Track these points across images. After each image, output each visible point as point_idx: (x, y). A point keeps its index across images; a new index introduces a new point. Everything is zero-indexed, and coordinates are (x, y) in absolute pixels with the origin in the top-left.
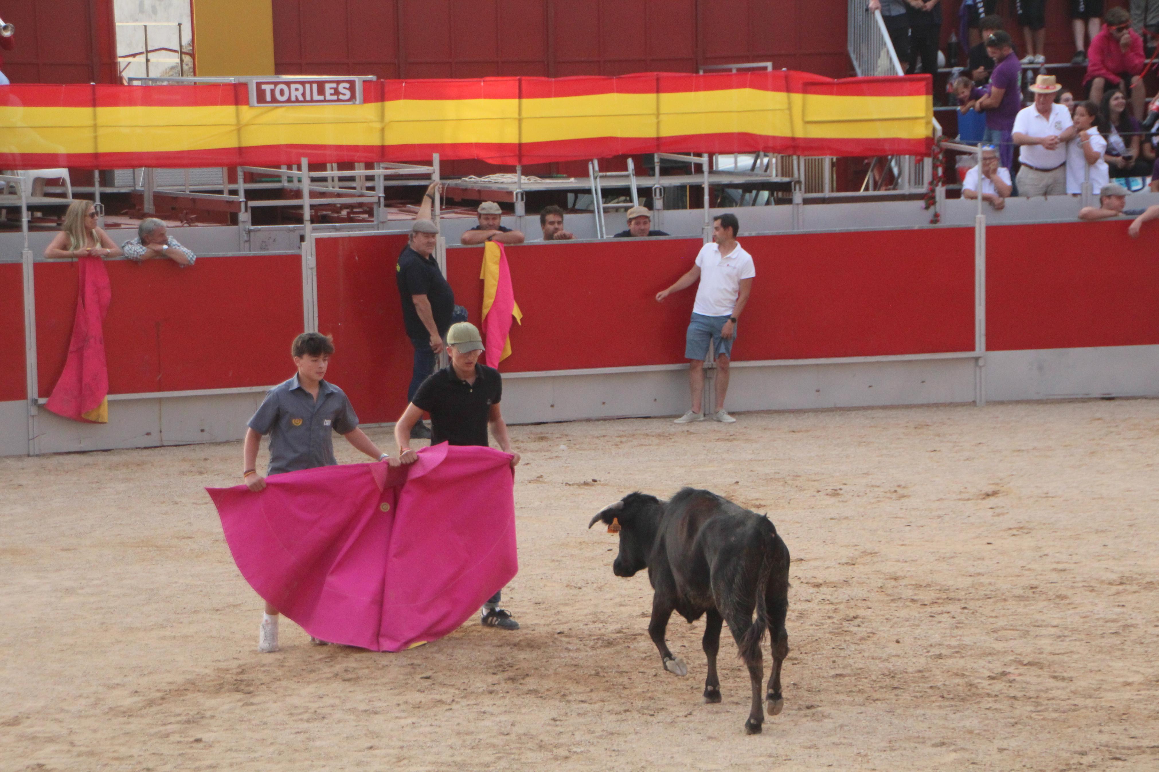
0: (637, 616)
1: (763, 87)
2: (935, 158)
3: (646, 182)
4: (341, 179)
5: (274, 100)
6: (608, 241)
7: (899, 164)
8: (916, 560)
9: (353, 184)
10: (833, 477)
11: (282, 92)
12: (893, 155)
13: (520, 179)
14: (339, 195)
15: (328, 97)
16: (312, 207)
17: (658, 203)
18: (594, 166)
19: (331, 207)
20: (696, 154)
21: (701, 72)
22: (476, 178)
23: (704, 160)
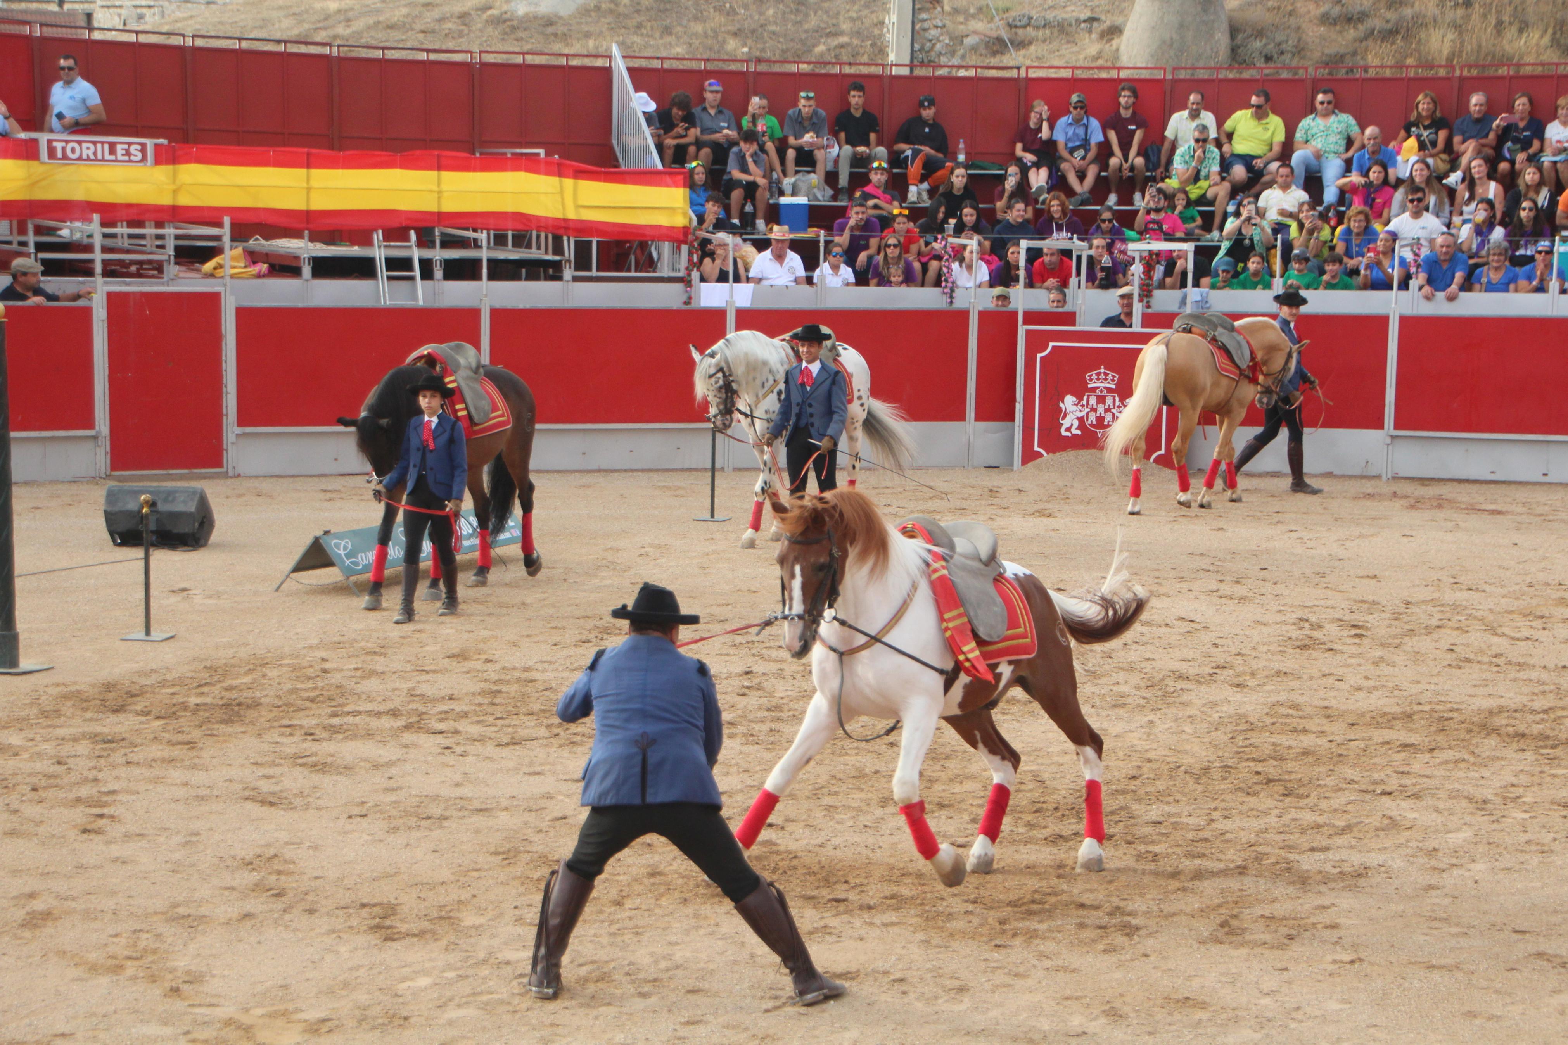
1: (536, 171)
2: (691, 245)
3: (428, 254)
4: (130, 236)
5: (65, 157)
6: (391, 306)
7: (658, 250)
9: (143, 242)
11: (73, 150)
12: (653, 241)
13: (307, 245)
14: (128, 252)
15: (120, 157)
16: (103, 261)
17: (438, 273)
18: (378, 236)
19: (121, 262)
20: (475, 230)
21: (478, 155)
22: (263, 242)
23: (483, 236)
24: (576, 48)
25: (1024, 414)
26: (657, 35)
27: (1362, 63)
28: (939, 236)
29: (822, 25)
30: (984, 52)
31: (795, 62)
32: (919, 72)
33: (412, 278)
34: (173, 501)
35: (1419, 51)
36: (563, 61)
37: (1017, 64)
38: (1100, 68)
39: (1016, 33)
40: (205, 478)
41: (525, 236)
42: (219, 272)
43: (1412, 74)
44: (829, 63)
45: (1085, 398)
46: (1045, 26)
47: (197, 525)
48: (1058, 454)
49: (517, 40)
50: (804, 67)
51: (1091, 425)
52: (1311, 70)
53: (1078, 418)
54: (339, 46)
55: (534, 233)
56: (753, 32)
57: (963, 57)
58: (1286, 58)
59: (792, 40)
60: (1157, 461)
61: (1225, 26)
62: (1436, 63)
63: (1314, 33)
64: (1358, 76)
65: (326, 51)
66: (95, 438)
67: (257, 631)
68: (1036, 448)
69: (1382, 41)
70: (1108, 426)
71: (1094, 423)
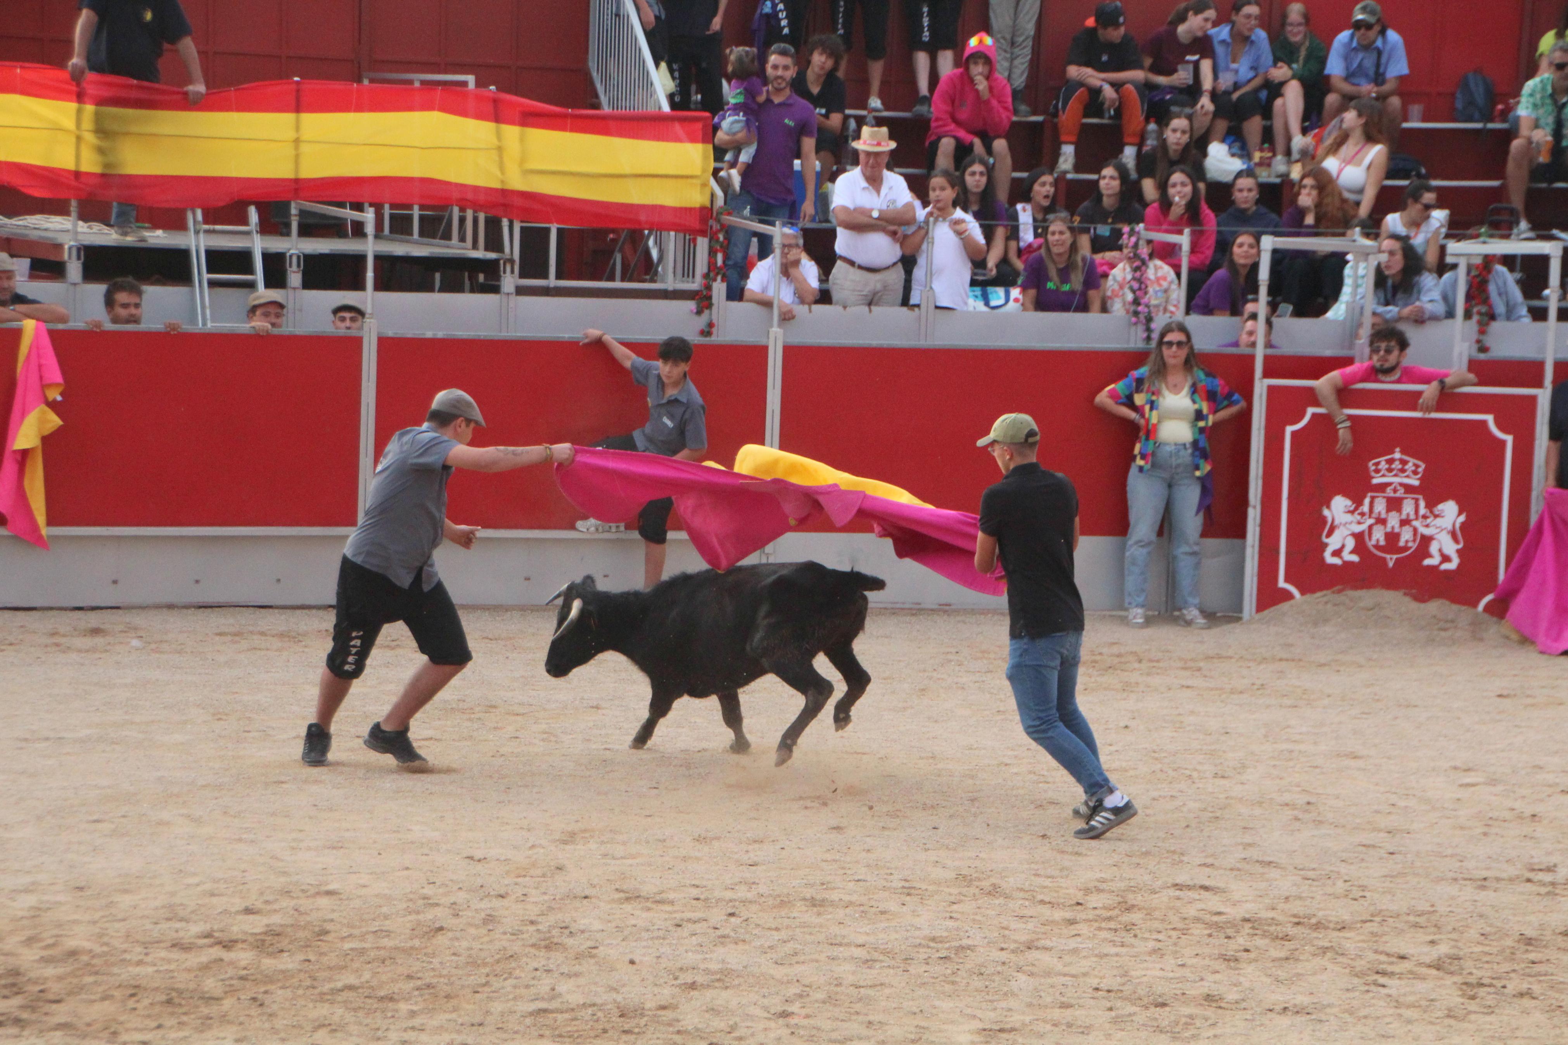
0: (238, 912)
1: (463, 113)
2: (713, 238)
3: (277, 244)
6: (214, 331)
7: (660, 243)
8: (664, 841)
10: (545, 710)
12: (651, 230)
13: (75, 226)
17: (295, 278)
18: (192, 214)
20: (358, 207)
21: (366, 82)
25: (1262, 525)
28: (1126, 230)
33: (251, 285)
41: (440, 219)
45: (1367, 501)
48: (1319, 594)
51: (1377, 547)
53: (1354, 535)
55: (456, 212)
60: (1488, 609)
68: (1282, 583)
70: (1406, 548)
71: (1382, 542)
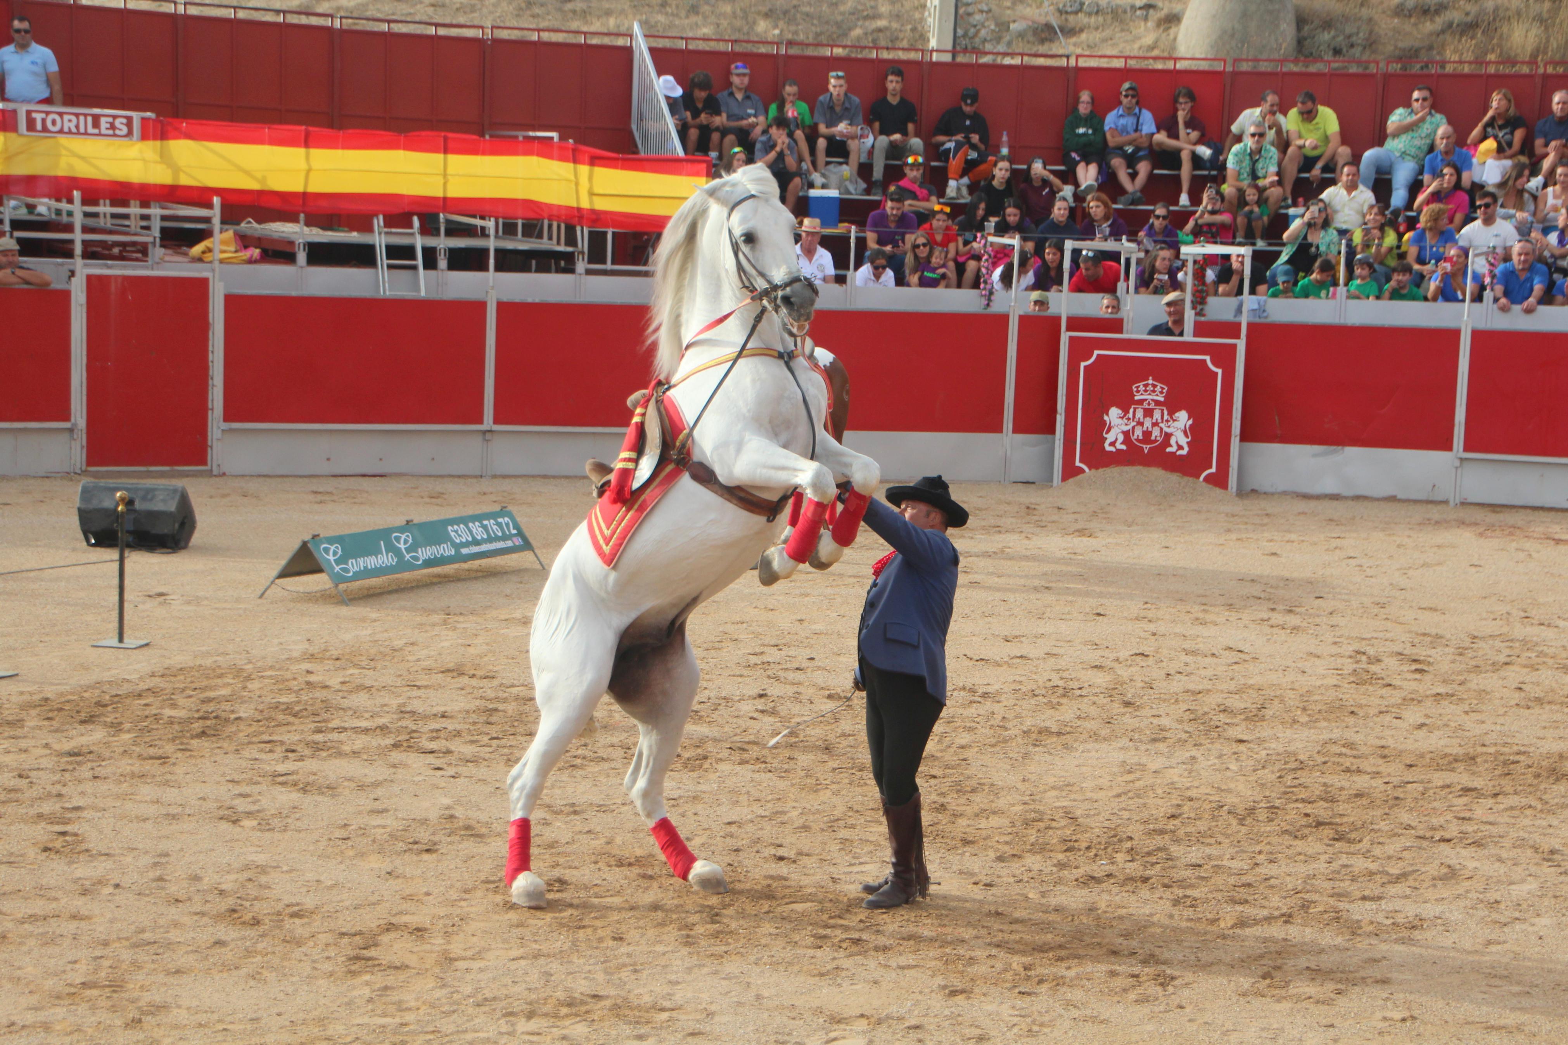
1: (550, 157)
3: (431, 242)
4: (114, 216)
5: (45, 129)
6: (391, 297)
9: (127, 223)
11: (54, 122)
13: (303, 229)
14: (111, 232)
15: (104, 131)
16: (84, 242)
17: (443, 263)
18: (378, 222)
19: (103, 244)
20: (482, 218)
21: (487, 137)
22: (255, 225)
23: (490, 224)
24: (596, 26)
25: (1065, 426)
26: (683, 14)
27: (1438, 58)
28: (979, 235)
29: (860, 7)
30: (1031, 39)
31: (828, 45)
32: (960, 59)
33: (414, 268)
34: (151, 500)
35: (1500, 45)
36: (581, 40)
37: (1066, 52)
38: (1155, 58)
39: (1066, 20)
40: (187, 476)
41: (536, 226)
42: (208, 257)
43: (1492, 70)
44: (865, 47)
45: (1131, 410)
46: (1097, 13)
47: (177, 526)
48: (1101, 470)
49: (533, 16)
50: (838, 51)
51: (1137, 440)
52: (1382, 65)
53: (1123, 432)
54: (341, 18)
55: (546, 222)
56: (785, 13)
57: (1009, 44)
58: (1357, 52)
59: (827, 23)
60: (1207, 479)
61: (1290, 17)
62: (1520, 59)
63: (1387, 25)
64: (1433, 71)
65: (328, 22)
66: (71, 430)
67: (238, 640)
68: (1078, 463)
69: (1461, 35)
70: (1156, 441)
71: (1141, 437)
